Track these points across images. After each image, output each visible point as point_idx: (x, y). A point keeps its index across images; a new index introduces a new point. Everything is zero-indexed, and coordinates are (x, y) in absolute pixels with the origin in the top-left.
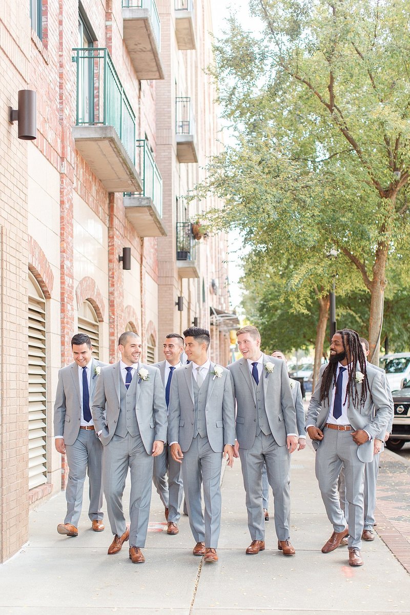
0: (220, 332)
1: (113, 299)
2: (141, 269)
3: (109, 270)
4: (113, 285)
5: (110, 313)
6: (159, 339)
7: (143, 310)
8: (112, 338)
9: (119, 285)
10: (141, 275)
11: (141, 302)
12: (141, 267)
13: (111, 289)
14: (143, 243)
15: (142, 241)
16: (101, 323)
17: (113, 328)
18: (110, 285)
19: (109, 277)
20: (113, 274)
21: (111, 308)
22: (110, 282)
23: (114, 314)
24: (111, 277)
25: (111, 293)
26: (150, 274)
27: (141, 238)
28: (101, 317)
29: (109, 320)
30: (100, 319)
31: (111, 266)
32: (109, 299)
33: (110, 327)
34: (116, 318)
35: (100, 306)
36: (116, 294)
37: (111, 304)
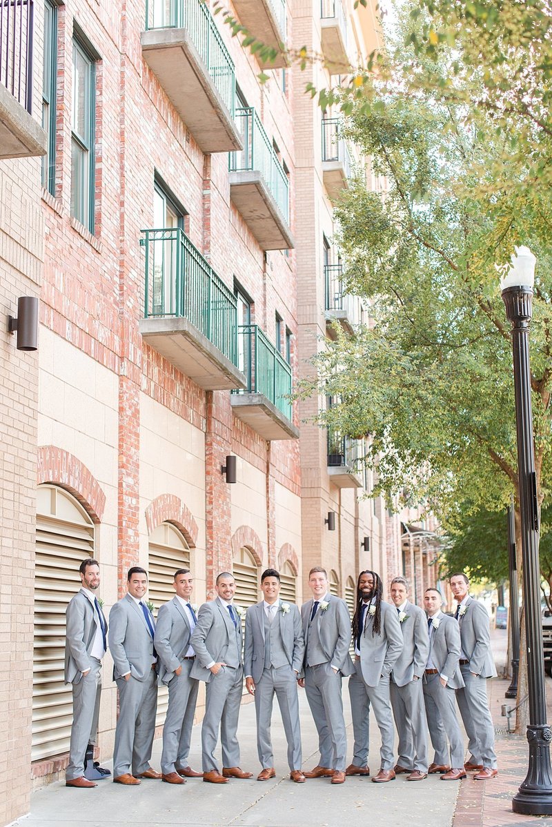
1: (211, 519)
2: (267, 480)
3: (207, 484)
4: (211, 503)
5: (208, 537)
6: (303, 566)
7: (271, 531)
8: (210, 567)
9: (220, 502)
10: (268, 488)
11: (268, 521)
12: (267, 477)
13: (209, 507)
14: (269, 448)
15: (269, 445)
16: (193, 549)
17: (212, 555)
18: (207, 502)
19: (206, 492)
20: (211, 488)
21: (208, 531)
22: (208, 499)
23: (212, 538)
24: (208, 493)
25: (208, 513)
26: (286, 485)
27: (267, 441)
28: (192, 542)
29: (206, 545)
30: (191, 545)
31: (209, 478)
32: (206, 520)
33: (207, 554)
34: (216, 542)
35: (189, 529)
36: (215, 513)
37: (209, 526)
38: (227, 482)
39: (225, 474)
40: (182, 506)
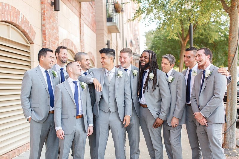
0: (136, 63)
1: (44, 29)
2: (80, 21)
3: (42, 9)
4: (44, 20)
5: (43, 39)
7: (82, 44)
9: (51, 21)
10: (80, 24)
11: (81, 40)
12: (80, 19)
13: (43, 22)
14: (81, 6)
15: (80, 4)
16: (32, 44)
18: (42, 20)
19: (42, 14)
20: (44, 12)
21: (43, 36)
22: (43, 18)
23: (45, 39)
24: (43, 14)
25: (43, 25)
26: (89, 26)
28: (31, 40)
29: (42, 44)
30: (31, 42)
31: (43, 6)
32: (42, 30)
34: (48, 43)
35: (27, 31)
36: (47, 26)
37: (44, 33)
38: (55, 11)
39: (53, 6)
40: (21, 16)
